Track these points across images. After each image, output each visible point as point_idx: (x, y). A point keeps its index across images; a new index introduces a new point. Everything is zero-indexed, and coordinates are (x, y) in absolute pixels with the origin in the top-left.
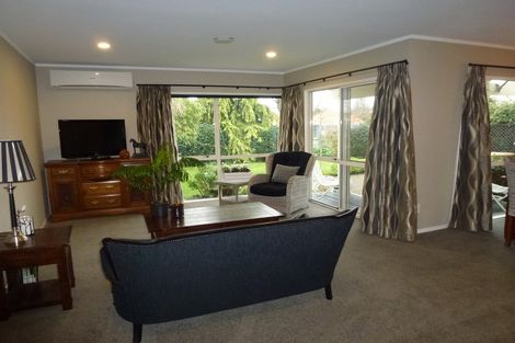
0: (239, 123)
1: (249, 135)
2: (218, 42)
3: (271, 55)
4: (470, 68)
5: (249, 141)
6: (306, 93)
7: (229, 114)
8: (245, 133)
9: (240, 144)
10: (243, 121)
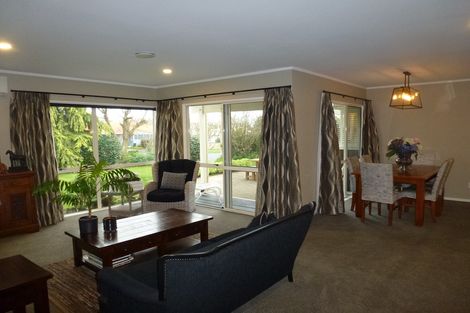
0: (67, 132)
1: (79, 145)
2: (140, 57)
3: (167, 71)
4: (323, 94)
5: (79, 151)
6: (184, 106)
7: (57, 123)
8: (74, 142)
9: (69, 153)
10: (72, 130)
